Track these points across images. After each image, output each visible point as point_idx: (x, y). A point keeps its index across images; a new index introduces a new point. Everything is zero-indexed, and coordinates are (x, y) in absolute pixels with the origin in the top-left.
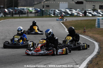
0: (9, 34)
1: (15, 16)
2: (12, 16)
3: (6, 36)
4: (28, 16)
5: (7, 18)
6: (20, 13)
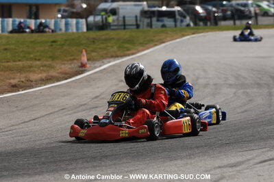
0: (204, 71)
1: (223, 23)
2: (216, 24)
3: (198, 78)
4: (257, 23)
5: (200, 31)
6: (236, 17)
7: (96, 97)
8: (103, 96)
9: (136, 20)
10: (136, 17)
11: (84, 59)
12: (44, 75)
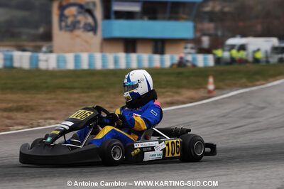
7: (224, 116)
8: (230, 115)
9: (267, 57)
10: (266, 52)
11: (211, 87)
12: (168, 99)
